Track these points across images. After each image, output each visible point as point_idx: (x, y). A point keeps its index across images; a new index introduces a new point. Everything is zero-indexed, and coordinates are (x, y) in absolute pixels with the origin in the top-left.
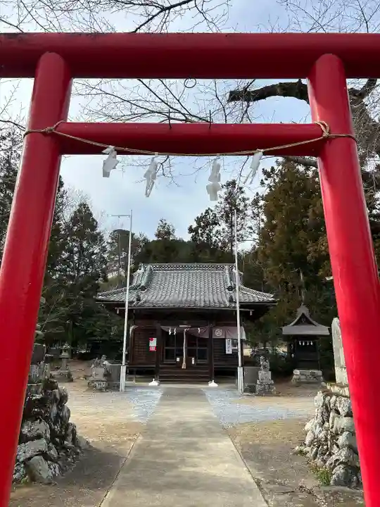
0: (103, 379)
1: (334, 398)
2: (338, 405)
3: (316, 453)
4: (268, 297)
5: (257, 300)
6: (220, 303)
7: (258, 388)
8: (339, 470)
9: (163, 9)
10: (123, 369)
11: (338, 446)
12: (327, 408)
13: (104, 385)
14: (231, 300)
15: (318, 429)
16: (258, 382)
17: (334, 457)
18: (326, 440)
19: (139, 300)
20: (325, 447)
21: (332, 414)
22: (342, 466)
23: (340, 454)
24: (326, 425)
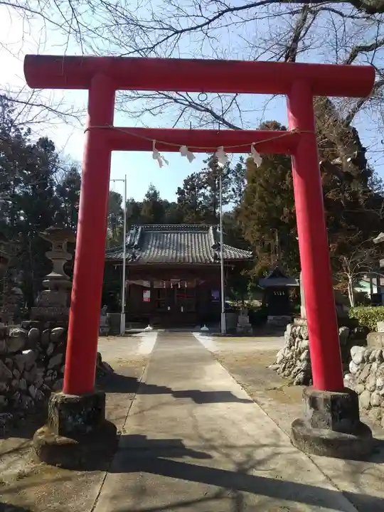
0: (106, 325)
1: (299, 327)
2: (301, 332)
3: (285, 368)
4: (247, 254)
5: (238, 257)
6: (206, 260)
7: (239, 330)
8: (301, 376)
9: (177, 32)
10: (123, 317)
11: (300, 361)
12: (293, 336)
13: (107, 330)
14: (216, 257)
15: (287, 351)
16: (239, 325)
17: (297, 368)
18: (292, 357)
19: (134, 257)
20: (291, 363)
21: (297, 339)
22: (302, 373)
23: (301, 365)
24: (293, 348)
